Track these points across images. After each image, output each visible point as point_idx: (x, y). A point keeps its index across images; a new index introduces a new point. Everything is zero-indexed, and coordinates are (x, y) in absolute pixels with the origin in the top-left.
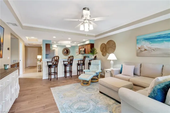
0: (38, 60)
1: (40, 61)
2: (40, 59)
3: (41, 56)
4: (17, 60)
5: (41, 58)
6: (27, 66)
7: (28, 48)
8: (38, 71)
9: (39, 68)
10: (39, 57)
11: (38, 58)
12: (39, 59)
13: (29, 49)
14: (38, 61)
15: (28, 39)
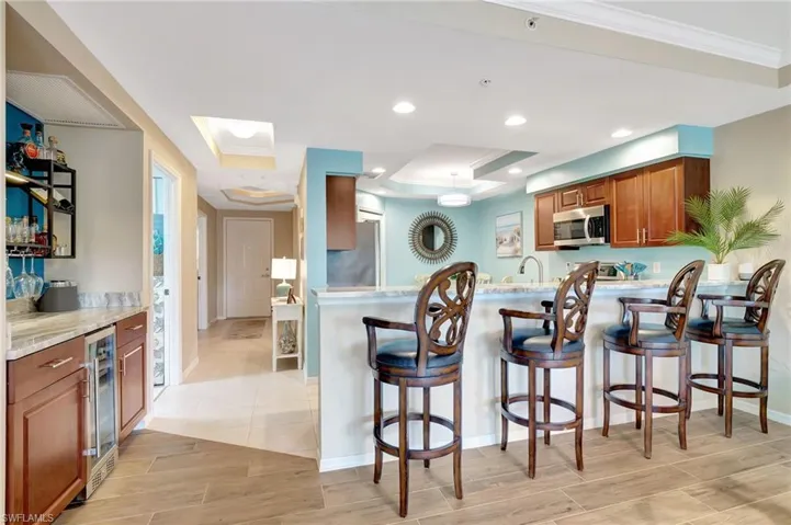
0: (274, 287)
1: (291, 299)
2: (288, 281)
3: (293, 262)
4: (131, 296)
5: (293, 277)
6: (219, 318)
7: (225, 219)
8: (279, 360)
9: (280, 344)
10: (282, 269)
11: (275, 275)
12: (280, 281)
13: (230, 227)
14: (278, 293)
15: (214, 152)
